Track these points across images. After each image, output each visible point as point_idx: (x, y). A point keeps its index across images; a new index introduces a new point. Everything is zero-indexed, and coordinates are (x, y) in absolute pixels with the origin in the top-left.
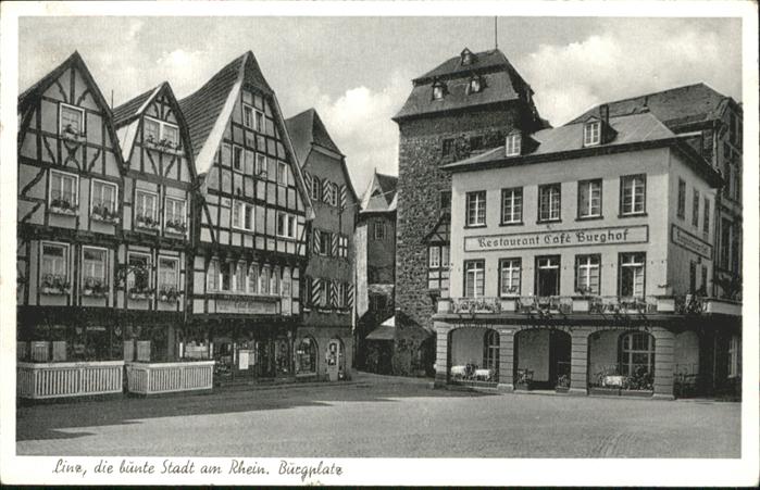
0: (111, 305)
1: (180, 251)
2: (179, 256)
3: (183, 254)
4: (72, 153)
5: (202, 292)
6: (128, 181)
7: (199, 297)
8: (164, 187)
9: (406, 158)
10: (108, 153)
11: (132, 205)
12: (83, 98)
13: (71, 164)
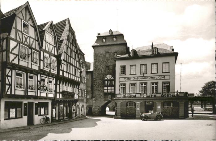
0: (36, 95)
1: (54, 77)
2: (53, 79)
3: (54, 79)
4: (26, 39)
5: (59, 91)
6: (42, 52)
7: (58, 93)
8: (51, 56)
9: (96, 57)
10: (36, 42)
11: (43, 61)
12: (29, 20)
13: (26, 43)
